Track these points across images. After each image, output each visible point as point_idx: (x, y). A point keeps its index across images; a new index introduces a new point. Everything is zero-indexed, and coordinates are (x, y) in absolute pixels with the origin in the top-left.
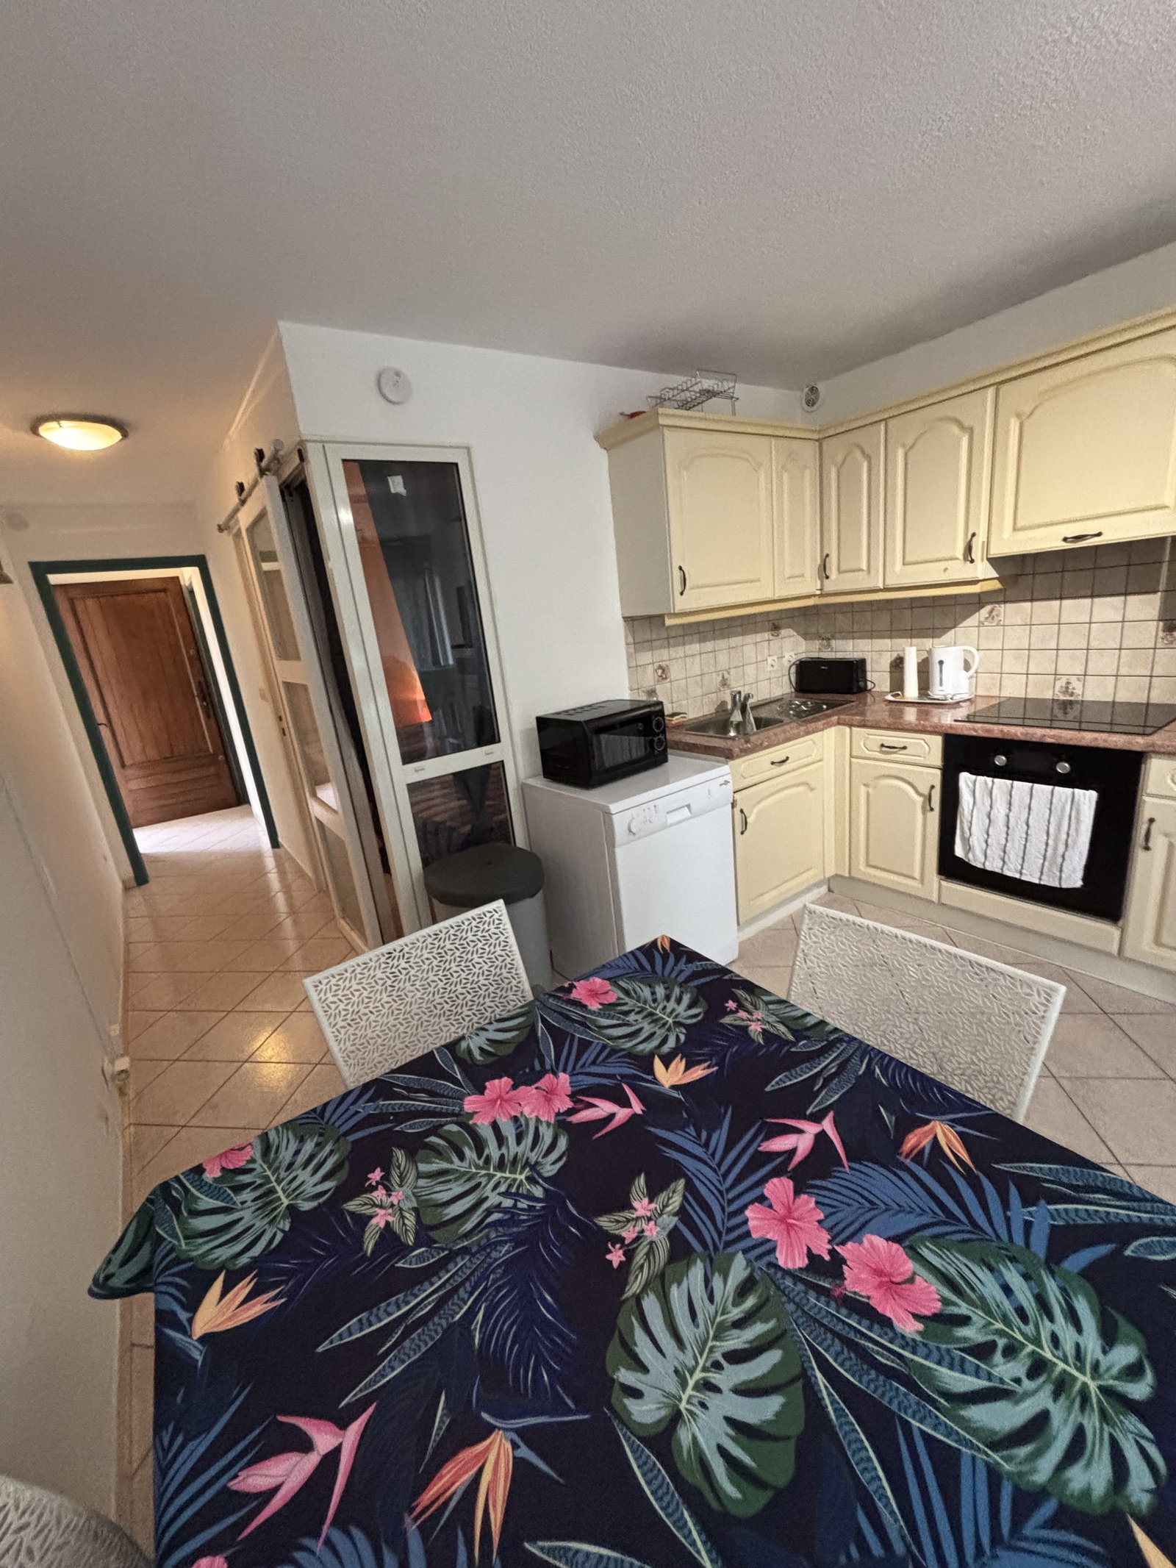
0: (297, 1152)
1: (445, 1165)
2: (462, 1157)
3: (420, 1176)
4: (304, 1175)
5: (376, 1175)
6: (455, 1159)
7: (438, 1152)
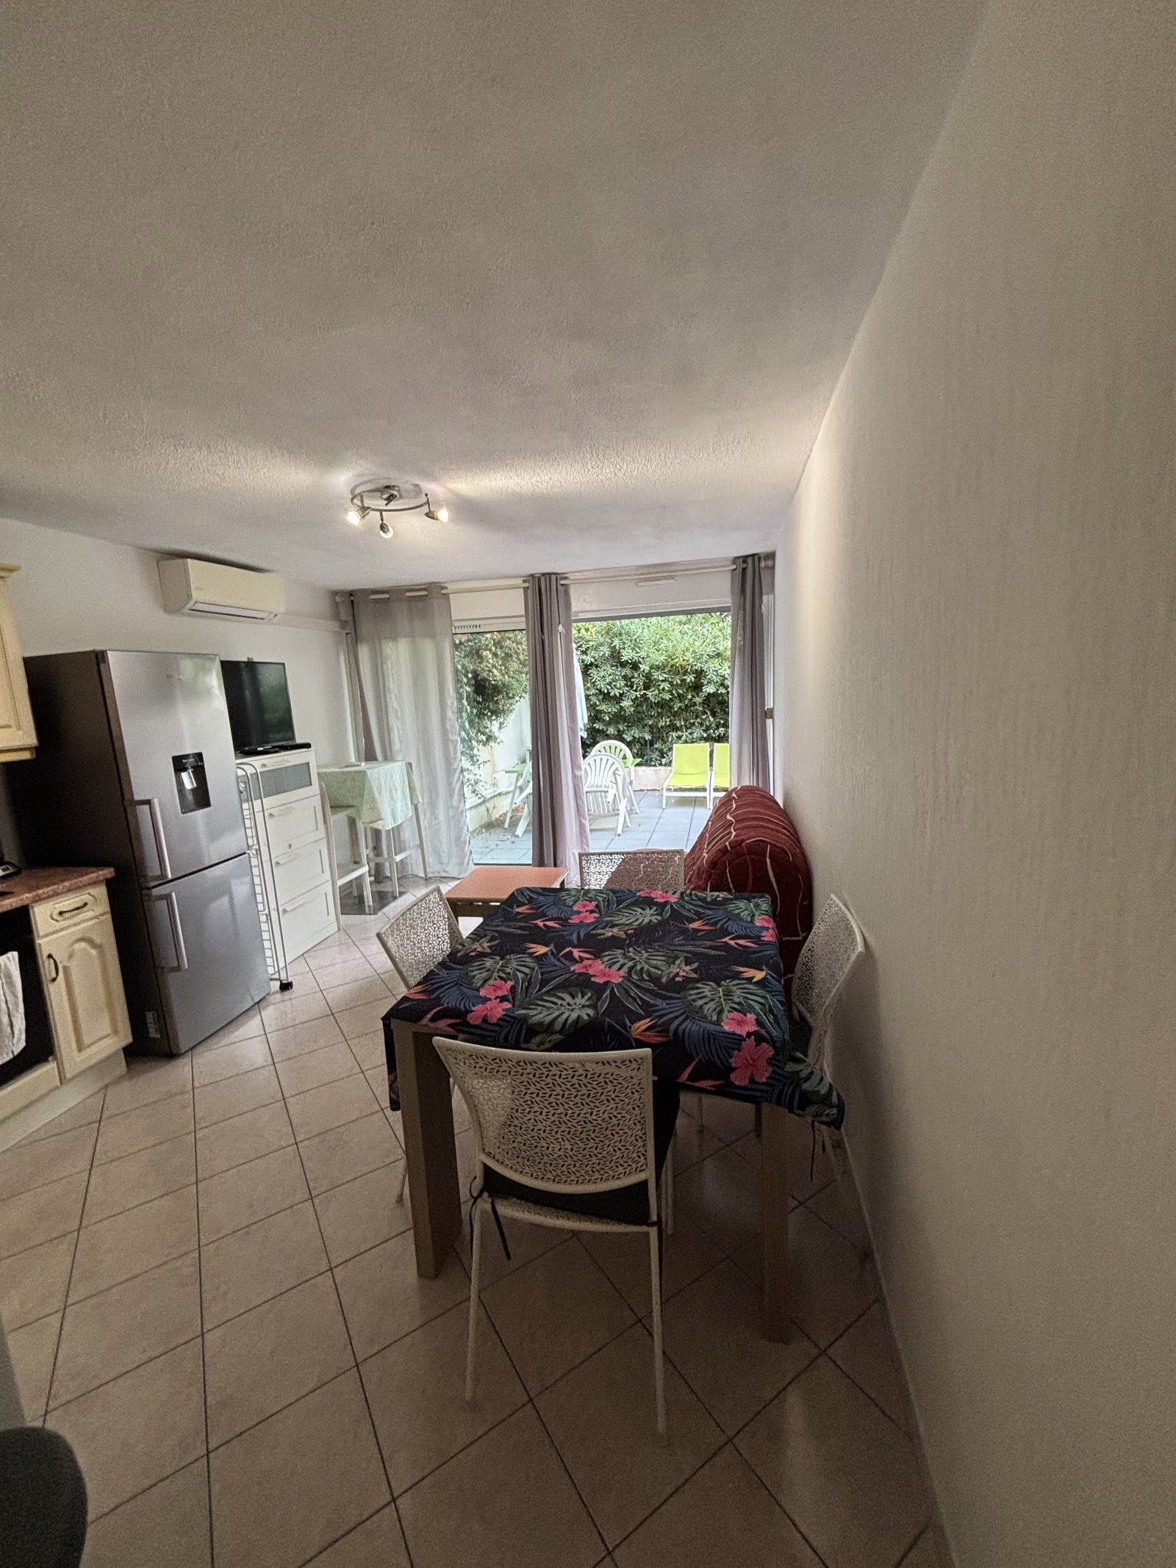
0: (706, 1003)
1: (652, 969)
2: (642, 968)
3: (662, 971)
4: (709, 994)
5: (677, 979)
6: (645, 968)
7: (649, 974)
